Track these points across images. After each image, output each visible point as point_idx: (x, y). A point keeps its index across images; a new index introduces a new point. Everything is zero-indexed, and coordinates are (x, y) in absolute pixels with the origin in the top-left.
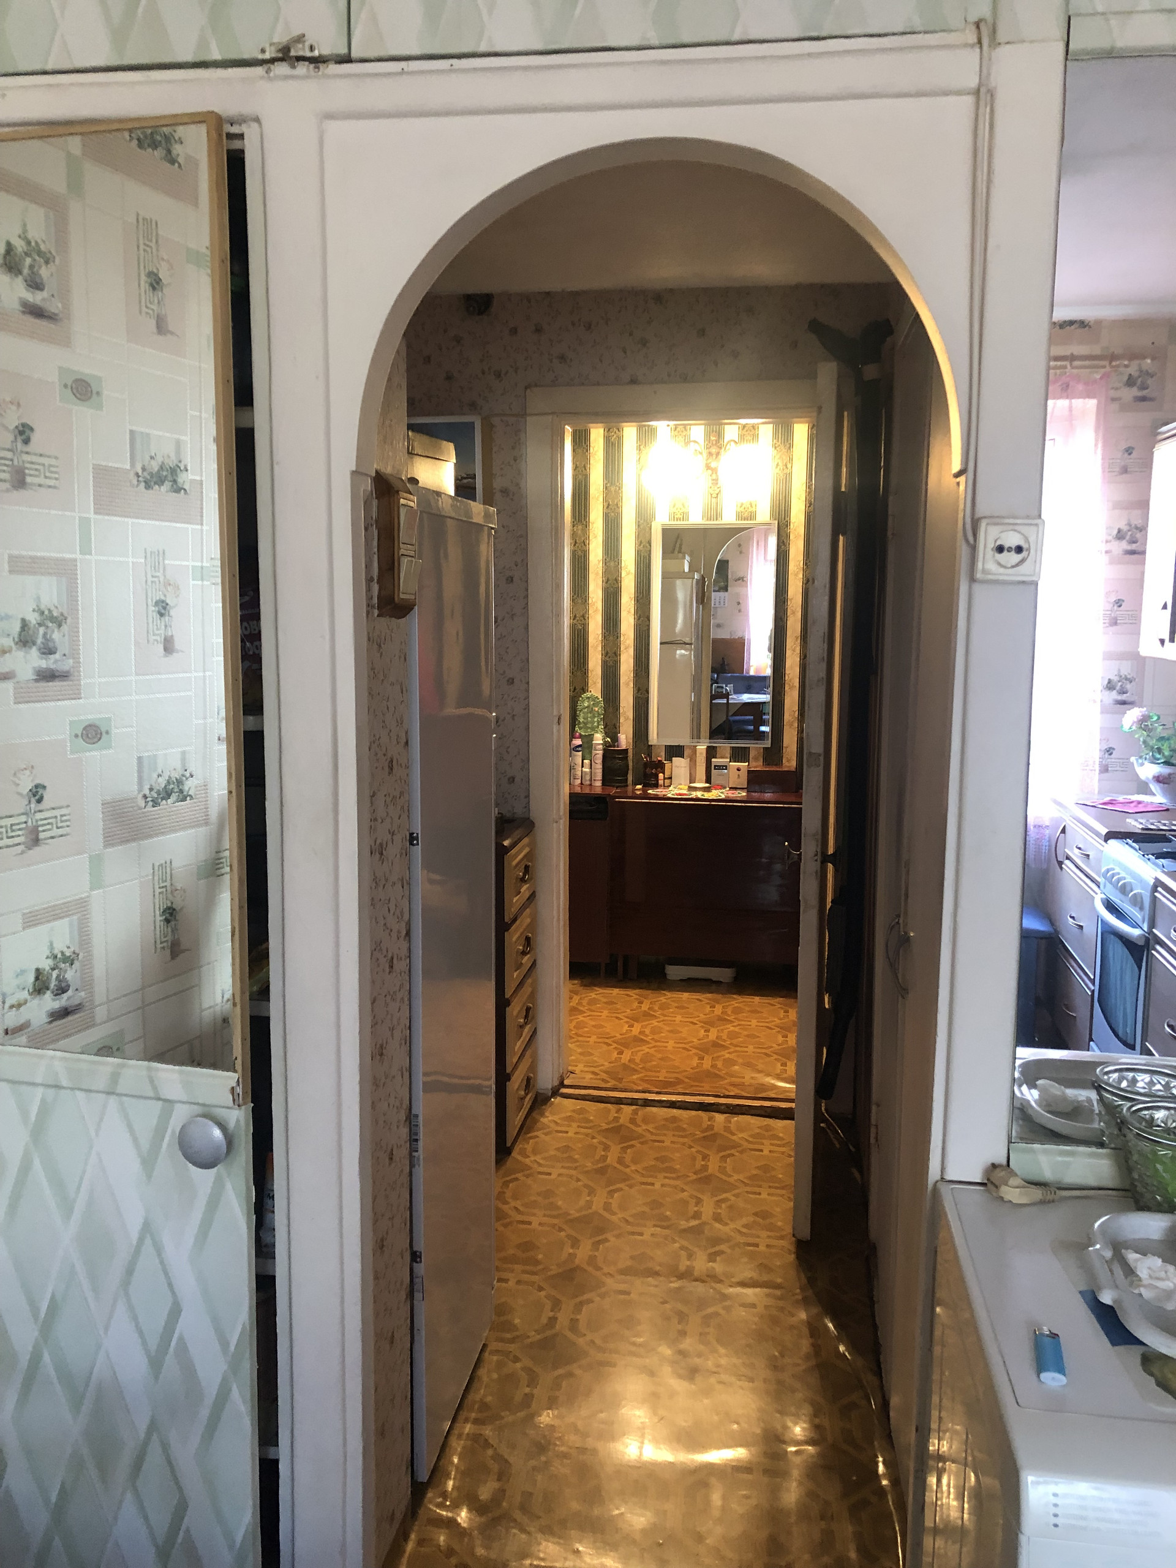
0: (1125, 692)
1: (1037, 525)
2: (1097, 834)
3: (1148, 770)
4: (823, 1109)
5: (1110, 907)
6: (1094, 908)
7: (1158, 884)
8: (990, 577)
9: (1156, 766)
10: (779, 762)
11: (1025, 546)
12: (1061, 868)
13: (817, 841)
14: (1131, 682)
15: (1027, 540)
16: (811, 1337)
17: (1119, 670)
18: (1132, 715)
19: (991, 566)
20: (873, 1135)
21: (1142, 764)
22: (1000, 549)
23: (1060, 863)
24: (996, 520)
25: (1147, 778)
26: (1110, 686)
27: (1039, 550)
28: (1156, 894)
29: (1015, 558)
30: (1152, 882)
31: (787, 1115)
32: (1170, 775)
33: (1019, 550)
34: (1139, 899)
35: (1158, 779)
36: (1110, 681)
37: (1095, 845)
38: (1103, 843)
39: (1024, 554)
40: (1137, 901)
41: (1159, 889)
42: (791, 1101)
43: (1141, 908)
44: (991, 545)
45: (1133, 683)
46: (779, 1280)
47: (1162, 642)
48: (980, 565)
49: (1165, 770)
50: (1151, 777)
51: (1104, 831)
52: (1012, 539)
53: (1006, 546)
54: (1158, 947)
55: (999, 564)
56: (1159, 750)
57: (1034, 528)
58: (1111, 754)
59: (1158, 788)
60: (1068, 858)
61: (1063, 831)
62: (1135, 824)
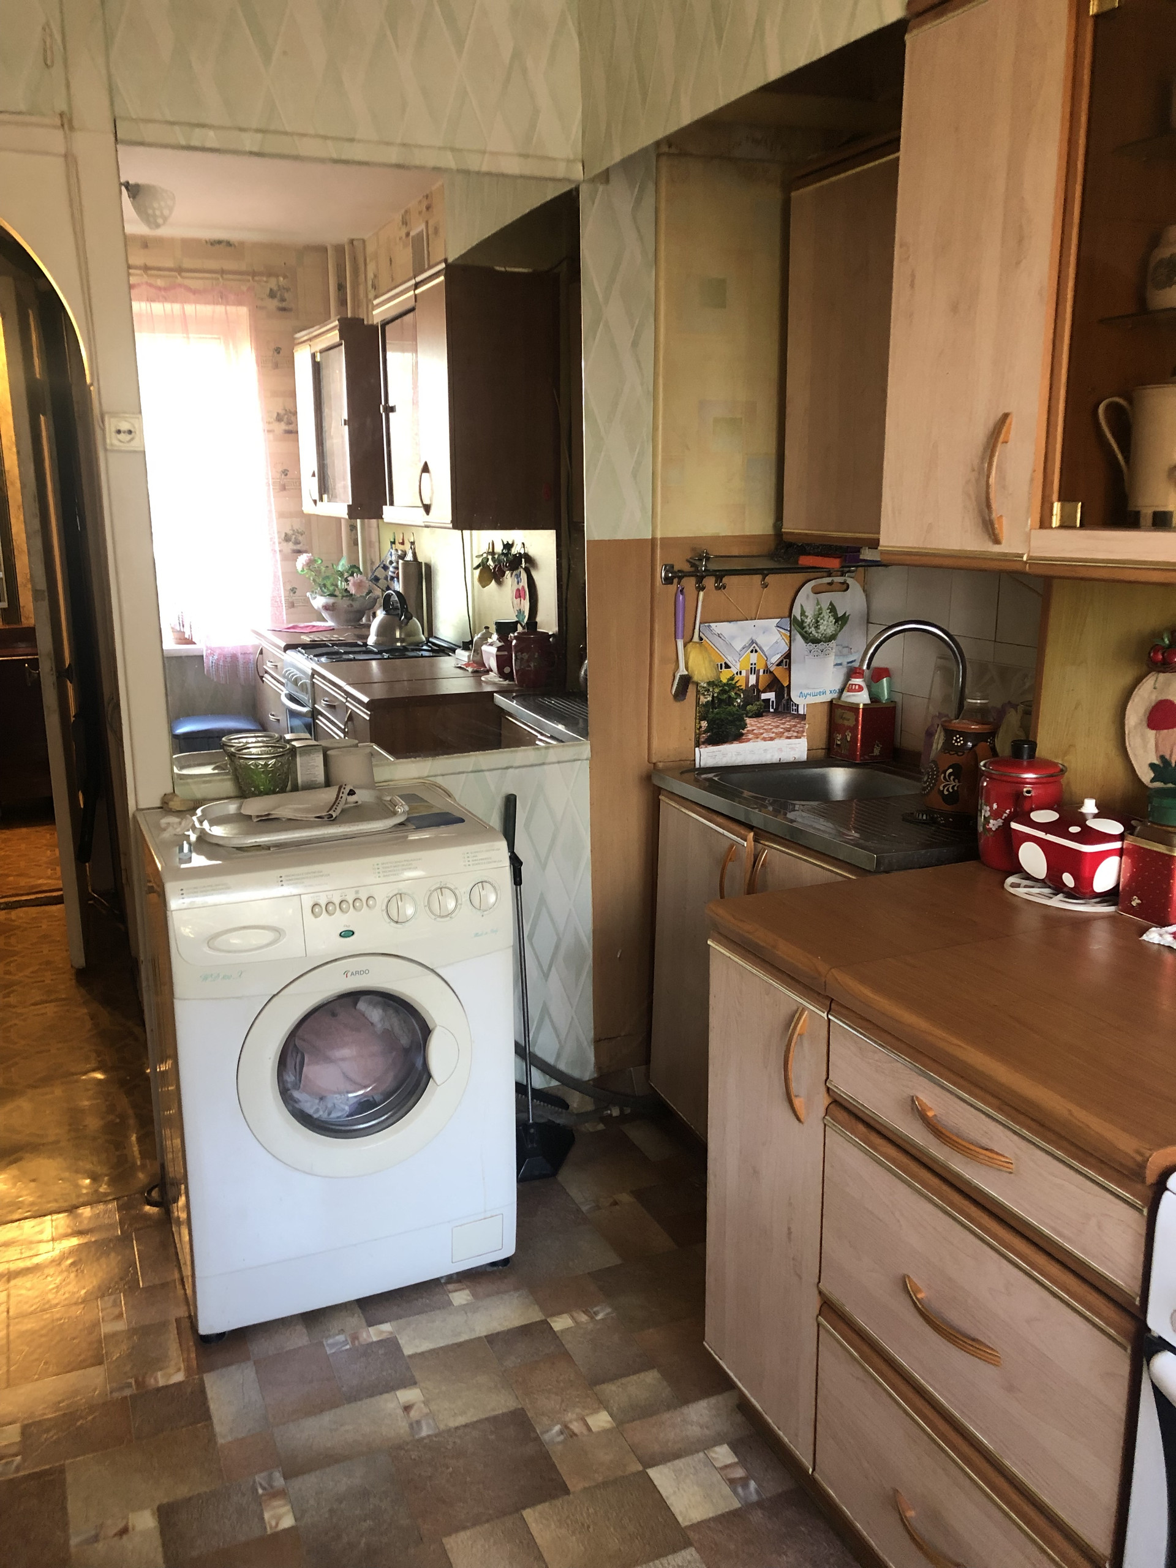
0: (299, 543)
1: (138, 418)
2: (279, 647)
3: (319, 602)
4: (90, 890)
5: (292, 698)
6: (284, 705)
7: (315, 672)
8: (116, 448)
9: (322, 598)
10: (18, 620)
11: (132, 430)
12: (263, 681)
13: (51, 659)
14: (302, 535)
15: (134, 427)
16: (92, 1019)
17: (292, 526)
18: (303, 559)
19: (116, 442)
20: (124, 878)
21: (315, 598)
22: (119, 432)
23: (262, 677)
24: (114, 414)
25: (319, 608)
26: (287, 539)
27: (142, 431)
28: (314, 680)
29: (129, 437)
30: (310, 672)
31: (59, 900)
32: (334, 604)
33: (130, 432)
34: (305, 687)
35: (326, 608)
36: (286, 535)
37: (280, 653)
38: (283, 653)
39: (133, 434)
40: (303, 688)
41: (315, 676)
42: (61, 890)
43: (307, 693)
44: (113, 429)
45: (304, 536)
46: (63, 996)
47: (315, 502)
48: (108, 441)
49: (331, 600)
50: (321, 607)
51: (283, 644)
52: (125, 426)
53: (122, 429)
54: (320, 717)
55: (121, 441)
56: (325, 586)
57: (137, 420)
58: (295, 593)
59: (327, 615)
60: (266, 672)
61: (261, 653)
62: (306, 639)
